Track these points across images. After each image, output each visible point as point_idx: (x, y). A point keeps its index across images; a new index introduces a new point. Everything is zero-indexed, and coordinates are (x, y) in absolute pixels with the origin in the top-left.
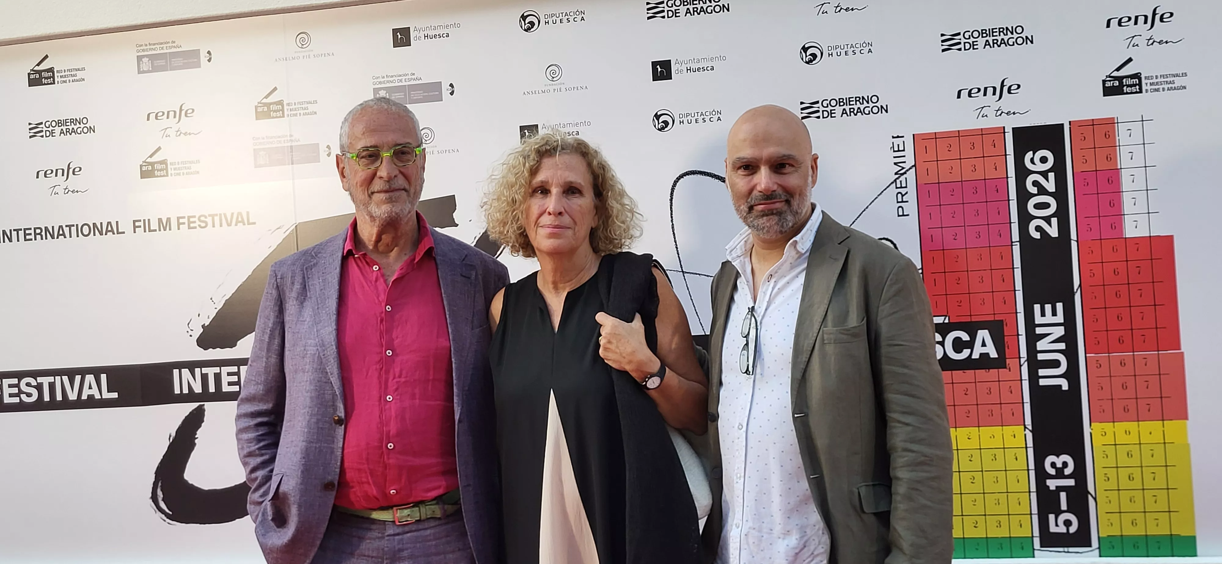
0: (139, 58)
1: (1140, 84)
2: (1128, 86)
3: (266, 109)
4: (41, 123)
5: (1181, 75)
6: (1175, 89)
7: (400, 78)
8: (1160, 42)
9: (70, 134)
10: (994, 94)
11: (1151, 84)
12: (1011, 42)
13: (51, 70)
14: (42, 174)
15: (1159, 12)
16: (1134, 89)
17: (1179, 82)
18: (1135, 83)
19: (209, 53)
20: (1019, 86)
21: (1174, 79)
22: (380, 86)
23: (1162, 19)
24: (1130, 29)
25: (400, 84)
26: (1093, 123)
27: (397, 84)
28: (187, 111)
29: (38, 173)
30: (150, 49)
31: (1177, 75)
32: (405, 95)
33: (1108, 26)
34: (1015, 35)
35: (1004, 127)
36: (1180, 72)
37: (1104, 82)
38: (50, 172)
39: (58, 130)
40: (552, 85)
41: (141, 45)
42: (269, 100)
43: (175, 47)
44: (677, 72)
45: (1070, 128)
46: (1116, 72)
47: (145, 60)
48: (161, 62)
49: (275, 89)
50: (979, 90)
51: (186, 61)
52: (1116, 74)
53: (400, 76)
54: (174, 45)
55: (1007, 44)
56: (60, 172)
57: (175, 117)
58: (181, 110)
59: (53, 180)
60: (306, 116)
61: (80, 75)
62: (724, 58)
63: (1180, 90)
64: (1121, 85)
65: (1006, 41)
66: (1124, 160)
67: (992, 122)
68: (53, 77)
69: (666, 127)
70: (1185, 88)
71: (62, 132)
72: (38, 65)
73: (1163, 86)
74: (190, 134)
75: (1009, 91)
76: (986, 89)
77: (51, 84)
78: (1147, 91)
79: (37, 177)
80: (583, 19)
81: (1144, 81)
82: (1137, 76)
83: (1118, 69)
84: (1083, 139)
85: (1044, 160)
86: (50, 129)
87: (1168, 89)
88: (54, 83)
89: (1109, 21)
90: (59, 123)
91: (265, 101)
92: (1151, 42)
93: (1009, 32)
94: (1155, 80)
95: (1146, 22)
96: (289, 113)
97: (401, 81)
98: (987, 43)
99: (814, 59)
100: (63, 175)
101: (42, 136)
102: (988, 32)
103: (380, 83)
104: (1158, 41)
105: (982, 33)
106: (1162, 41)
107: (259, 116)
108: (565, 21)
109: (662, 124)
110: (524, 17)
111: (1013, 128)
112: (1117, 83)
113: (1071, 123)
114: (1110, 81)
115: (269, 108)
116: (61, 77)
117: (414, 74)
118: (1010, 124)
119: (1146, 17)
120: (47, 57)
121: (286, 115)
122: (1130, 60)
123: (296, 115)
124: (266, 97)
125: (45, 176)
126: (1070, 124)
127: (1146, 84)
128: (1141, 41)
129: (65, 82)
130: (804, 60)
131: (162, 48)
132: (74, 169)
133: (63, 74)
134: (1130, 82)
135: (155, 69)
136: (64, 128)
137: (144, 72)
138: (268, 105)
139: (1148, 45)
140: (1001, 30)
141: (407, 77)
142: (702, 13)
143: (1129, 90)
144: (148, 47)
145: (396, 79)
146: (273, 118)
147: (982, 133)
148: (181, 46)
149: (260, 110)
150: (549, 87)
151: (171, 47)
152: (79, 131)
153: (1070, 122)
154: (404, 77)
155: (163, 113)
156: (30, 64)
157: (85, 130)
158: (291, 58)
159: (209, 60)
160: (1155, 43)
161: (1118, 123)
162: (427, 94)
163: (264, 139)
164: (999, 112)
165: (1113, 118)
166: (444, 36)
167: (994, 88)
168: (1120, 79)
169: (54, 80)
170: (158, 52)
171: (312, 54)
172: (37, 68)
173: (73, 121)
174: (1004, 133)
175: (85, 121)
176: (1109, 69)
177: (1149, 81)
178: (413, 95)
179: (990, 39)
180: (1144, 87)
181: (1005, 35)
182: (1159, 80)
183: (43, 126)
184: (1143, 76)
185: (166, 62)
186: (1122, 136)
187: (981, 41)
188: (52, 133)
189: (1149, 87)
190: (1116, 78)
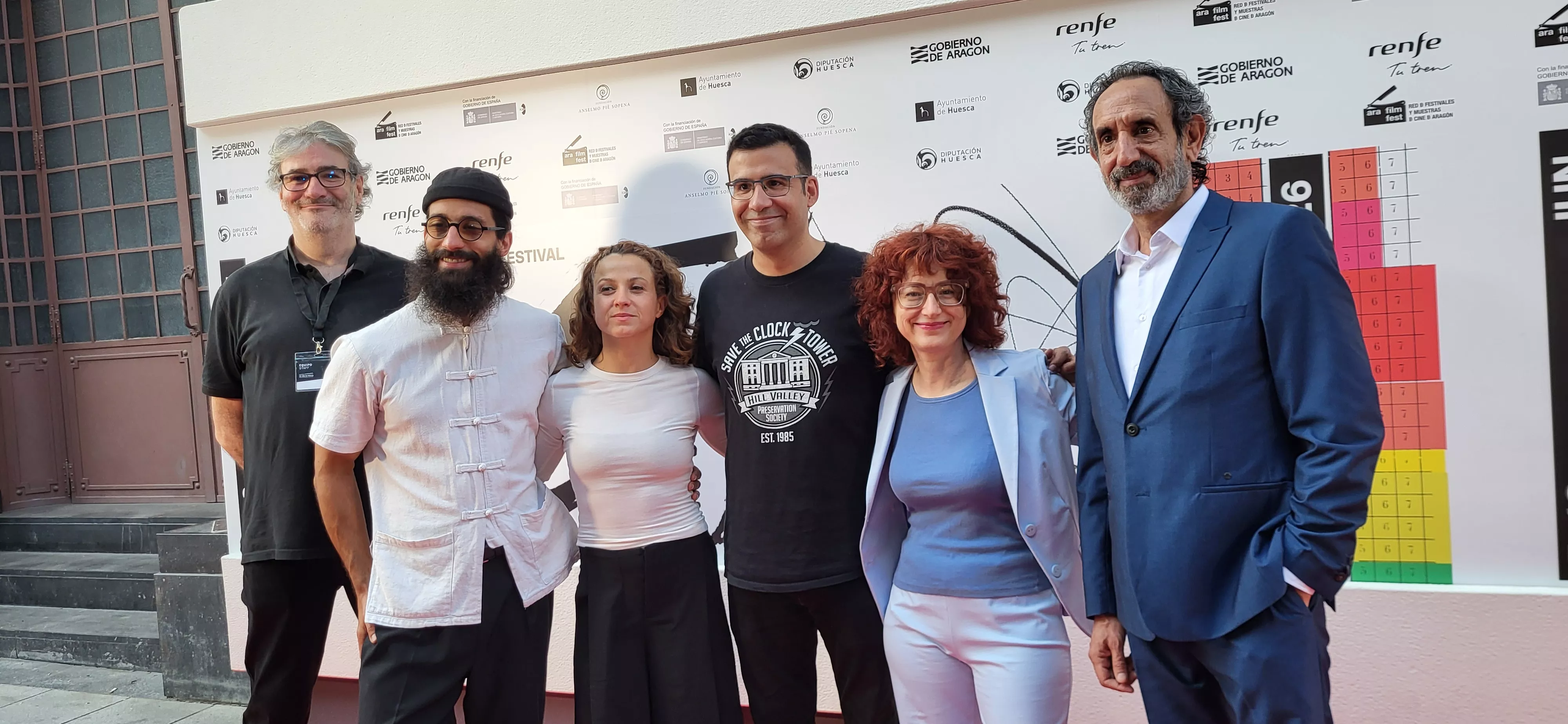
0: (466, 112)
1: (1403, 113)
2: (1391, 115)
3: (572, 155)
4: (387, 172)
5: (1447, 102)
6: (1441, 116)
7: (687, 125)
8: (1426, 69)
9: (410, 181)
10: (1251, 126)
11: (1416, 112)
12: (1269, 74)
13: (393, 125)
14: (388, 216)
15: (1426, 38)
16: (1397, 118)
17: (1445, 109)
18: (1398, 111)
19: (523, 106)
20: (1277, 118)
21: (1439, 106)
22: (670, 132)
23: (1428, 46)
24: (1395, 56)
25: (688, 130)
26: (1353, 153)
27: (685, 130)
28: (506, 158)
29: (385, 215)
30: (475, 104)
31: (1444, 103)
32: (692, 140)
33: (1371, 54)
34: (1274, 67)
35: (1261, 159)
36: (1446, 99)
37: (1366, 111)
38: (394, 214)
39: (400, 177)
40: (824, 127)
41: (467, 101)
42: (575, 147)
43: (495, 102)
44: (939, 113)
45: (1329, 158)
46: (1378, 101)
47: (470, 114)
48: (483, 116)
49: (580, 137)
50: (1236, 122)
51: (504, 114)
52: (1379, 103)
53: (688, 123)
54: (494, 99)
55: (1265, 76)
56: (402, 214)
57: (495, 164)
58: (501, 158)
59: (397, 221)
60: (606, 161)
61: (417, 128)
62: (984, 98)
63: (1446, 118)
64: (1384, 114)
65: (1264, 73)
66: (1384, 190)
67: (1248, 154)
68: (396, 131)
69: (929, 165)
70: (1451, 115)
71: (403, 179)
72: (383, 120)
73: (1428, 114)
74: (508, 179)
75: (1267, 123)
76: (1242, 121)
77: (394, 137)
78: (1411, 119)
79: (384, 219)
80: (852, 65)
81: (1408, 110)
82: (1401, 104)
83: (1380, 98)
84: (1343, 169)
85: (1301, 191)
86: (394, 177)
87: (1434, 117)
88: (396, 136)
89: (1372, 50)
90: (401, 171)
91: (571, 148)
92: (1416, 69)
93: (1267, 64)
94: (1419, 108)
95: (1411, 49)
96: (592, 158)
97: (688, 127)
98: (1245, 76)
99: (1071, 97)
100: (405, 217)
101: (388, 183)
102: (1246, 65)
103: (670, 129)
104: (1424, 68)
105: (1240, 66)
106: (1428, 68)
107: (567, 162)
108: (835, 67)
109: (926, 162)
110: (798, 65)
111: (1270, 160)
112: (1379, 112)
113: (1331, 154)
114: (1372, 110)
115: (574, 155)
116: (402, 130)
117: (699, 121)
118: (1266, 155)
119: (1411, 44)
120: (390, 113)
121: (589, 161)
122: (1393, 88)
123: (597, 161)
124: (572, 145)
125: (391, 218)
126: (1329, 155)
127: (1411, 112)
128: (1406, 69)
129: (405, 135)
130: (1061, 98)
131: (484, 103)
132: (414, 212)
133: (404, 128)
134: (1393, 110)
135: (479, 122)
136: (405, 176)
137: (470, 125)
138: (573, 152)
139: (1413, 73)
140: (1259, 62)
141: (693, 124)
142: (963, 56)
143: (1392, 118)
144: (473, 102)
145: (684, 125)
146: (578, 163)
147: (1238, 165)
148: (500, 101)
149: (567, 156)
150: (821, 130)
151: (491, 102)
152: (417, 178)
153: (1329, 152)
154: (691, 124)
155: (486, 161)
156: (376, 121)
157: (422, 177)
158: (593, 109)
159: (524, 113)
160: (1420, 70)
161: (1379, 152)
162: (711, 139)
163: (570, 182)
164: (1256, 144)
165: (1374, 148)
166: (726, 84)
167: (1251, 120)
168: (1382, 108)
169: (396, 134)
170: (481, 106)
171: (610, 105)
172: (382, 123)
173: (412, 169)
174: (1261, 164)
175: (422, 169)
176: (1370, 97)
177: (1413, 110)
178: (698, 140)
179: (1248, 72)
180: (1408, 116)
181: (1263, 67)
182: (1424, 108)
183: (388, 174)
184: (1407, 105)
185: (488, 115)
186: (1383, 165)
187: (1239, 74)
188: (395, 180)
189: (1413, 116)
190: (1378, 107)
